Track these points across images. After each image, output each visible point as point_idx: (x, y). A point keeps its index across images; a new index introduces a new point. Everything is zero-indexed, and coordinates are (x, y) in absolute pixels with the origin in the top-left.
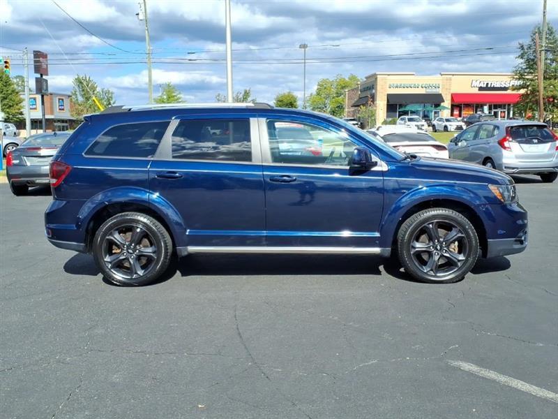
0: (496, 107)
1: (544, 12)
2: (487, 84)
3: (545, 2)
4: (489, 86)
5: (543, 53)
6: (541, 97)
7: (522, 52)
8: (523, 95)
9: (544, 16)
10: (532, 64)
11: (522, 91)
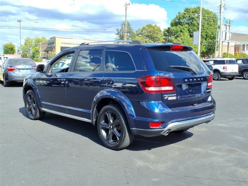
5: (126, 33)
7: (118, 32)
10: (122, 38)
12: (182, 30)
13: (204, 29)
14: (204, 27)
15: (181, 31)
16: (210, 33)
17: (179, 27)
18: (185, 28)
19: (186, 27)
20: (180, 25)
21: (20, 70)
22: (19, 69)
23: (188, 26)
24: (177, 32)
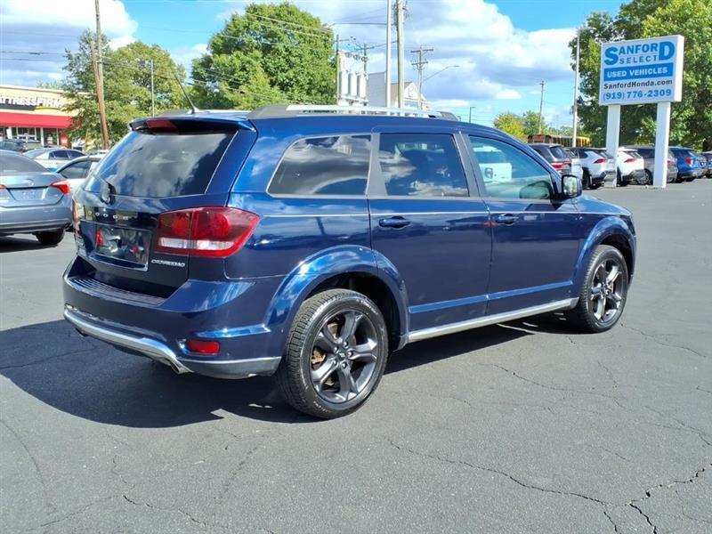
0: (22, 131)
1: (97, 16)
2: (7, 100)
3: (97, 3)
4: (10, 102)
5: (101, 66)
6: (104, 122)
7: (69, 62)
8: (75, 118)
9: (98, 20)
10: (86, 80)
11: (74, 113)
12: (247, 65)
13: (302, 67)
14: (303, 59)
15: (243, 69)
16: (319, 78)
17: (238, 57)
18: (254, 62)
19: (257, 58)
20: (239, 52)
21: (12, 191)
22: (9, 189)
23: (261, 56)
24: (233, 73)
